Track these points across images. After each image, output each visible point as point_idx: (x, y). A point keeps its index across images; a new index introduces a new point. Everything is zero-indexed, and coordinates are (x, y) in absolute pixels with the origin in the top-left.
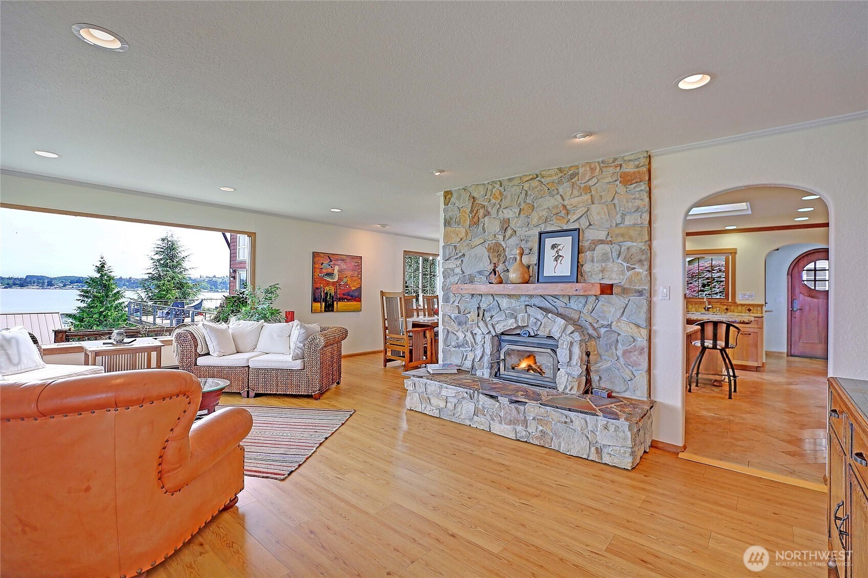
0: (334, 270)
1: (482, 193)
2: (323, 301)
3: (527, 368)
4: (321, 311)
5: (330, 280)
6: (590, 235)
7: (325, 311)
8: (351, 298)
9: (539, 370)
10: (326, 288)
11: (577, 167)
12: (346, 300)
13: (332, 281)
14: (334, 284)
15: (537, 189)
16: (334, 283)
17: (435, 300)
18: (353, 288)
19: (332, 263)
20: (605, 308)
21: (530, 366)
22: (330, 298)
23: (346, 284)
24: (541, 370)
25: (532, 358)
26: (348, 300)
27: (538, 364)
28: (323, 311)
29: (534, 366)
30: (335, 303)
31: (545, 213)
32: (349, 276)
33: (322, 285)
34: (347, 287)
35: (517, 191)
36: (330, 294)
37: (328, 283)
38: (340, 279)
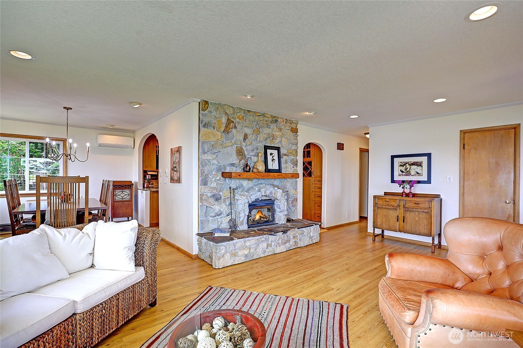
1: (231, 112)
3: (260, 218)
6: (283, 151)
9: (265, 217)
11: (278, 118)
15: (262, 122)
20: (286, 184)
21: (260, 216)
24: (266, 216)
25: (260, 212)
27: (264, 214)
29: (262, 216)
31: (265, 136)
35: (253, 119)
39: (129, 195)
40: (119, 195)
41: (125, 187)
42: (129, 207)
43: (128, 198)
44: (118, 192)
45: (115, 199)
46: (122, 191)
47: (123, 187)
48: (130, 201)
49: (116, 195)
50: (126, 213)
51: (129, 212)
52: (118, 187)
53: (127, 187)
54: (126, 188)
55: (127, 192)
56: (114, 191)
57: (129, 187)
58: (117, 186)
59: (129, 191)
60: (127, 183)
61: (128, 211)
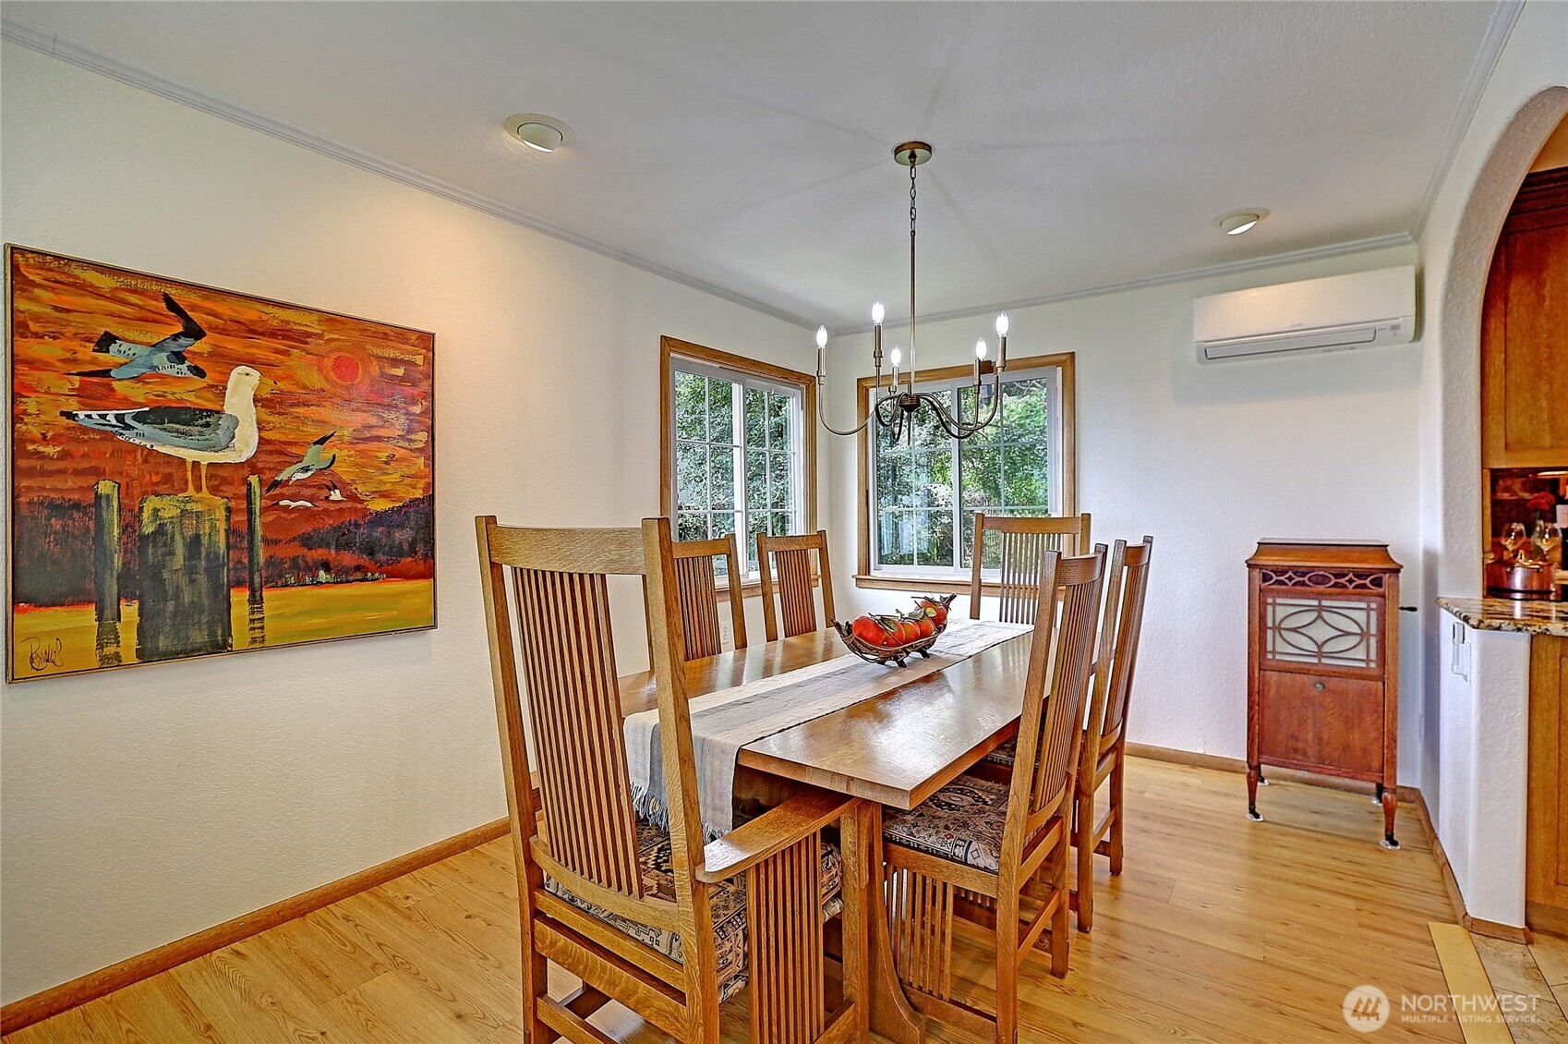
0: (220, 390)
2: (125, 594)
4: (111, 662)
5: (190, 455)
7: (147, 655)
8: (365, 560)
10: (151, 503)
12: (322, 575)
13: (206, 458)
14: (225, 481)
16: (219, 477)
17: (814, 554)
18: (380, 505)
19: (200, 346)
22: (190, 570)
23: (327, 480)
26: (343, 576)
28: (129, 655)
30: (240, 598)
32: (347, 433)
33: (105, 487)
34: (336, 495)
36: (194, 543)
37: (171, 475)
38: (273, 451)
39: (1364, 635)
40: (1295, 630)
41: (1336, 585)
42: (1368, 719)
43: (1359, 655)
44: (1283, 609)
45: (1274, 652)
46: (1320, 609)
47: (1325, 580)
48: (1370, 678)
49: (1277, 629)
50: (1346, 748)
51: (1365, 751)
52: (1290, 579)
53: (1351, 581)
54: (1340, 590)
55: (1355, 614)
56: (1263, 605)
57: (1364, 586)
58: (1284, 572)
59: (1368, 610)
60: (1355, 556)
61: (1356, 738)
